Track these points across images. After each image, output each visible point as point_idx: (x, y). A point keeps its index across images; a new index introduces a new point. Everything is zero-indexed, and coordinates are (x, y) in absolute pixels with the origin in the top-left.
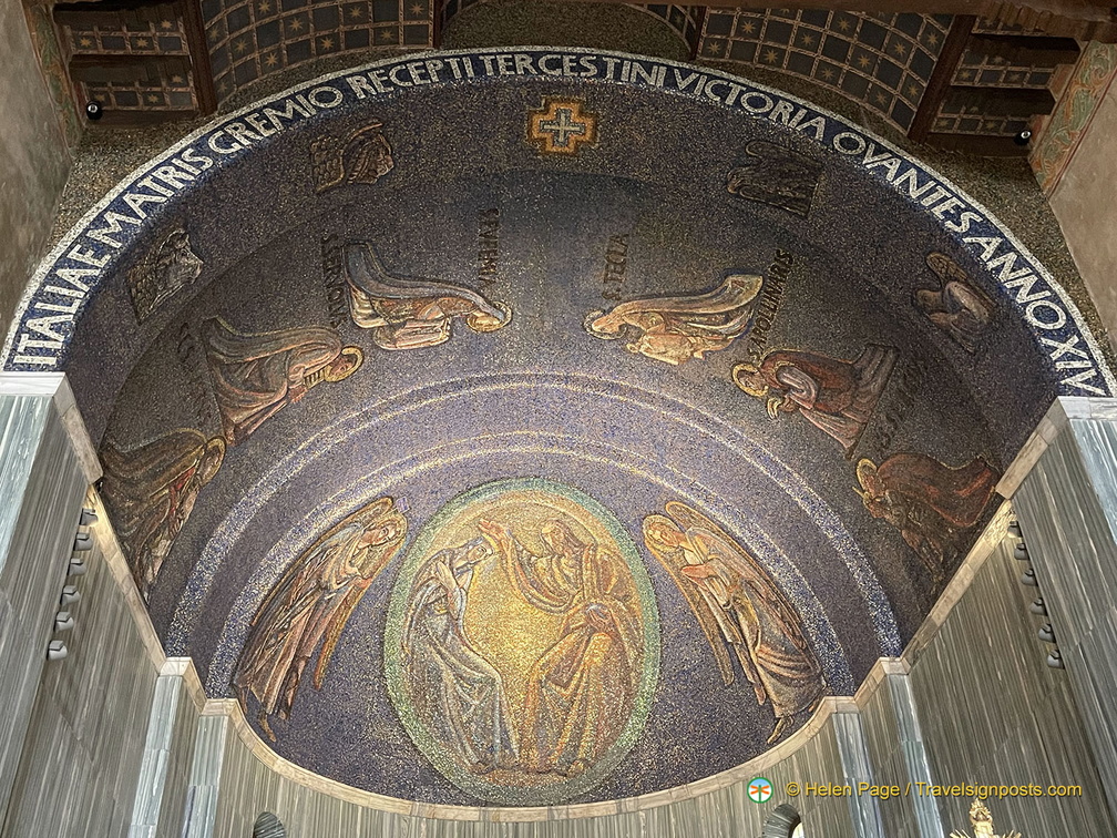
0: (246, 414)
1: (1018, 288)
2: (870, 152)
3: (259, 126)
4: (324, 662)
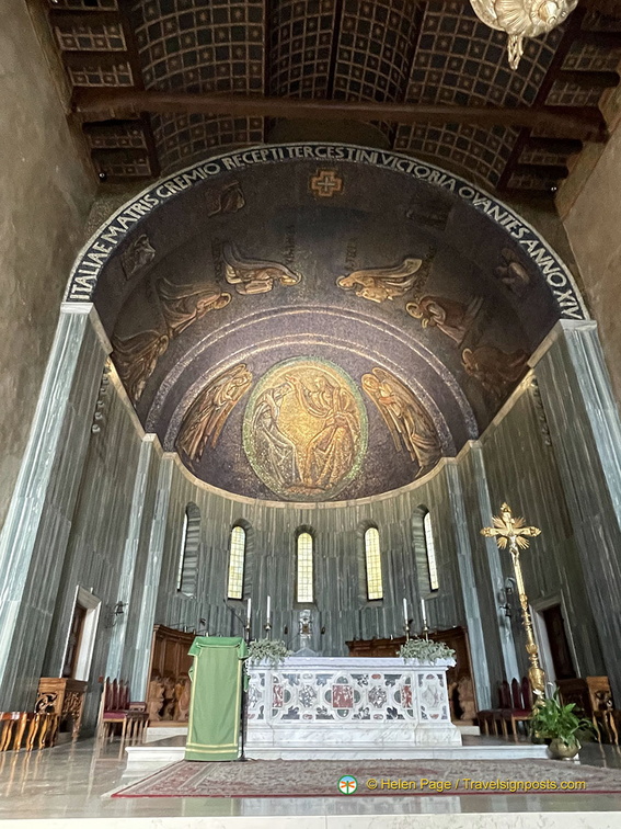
0: (178, 324)
1: (544, 267)
2: (477, 197)
3: (180, 184)
4: (216, 437)
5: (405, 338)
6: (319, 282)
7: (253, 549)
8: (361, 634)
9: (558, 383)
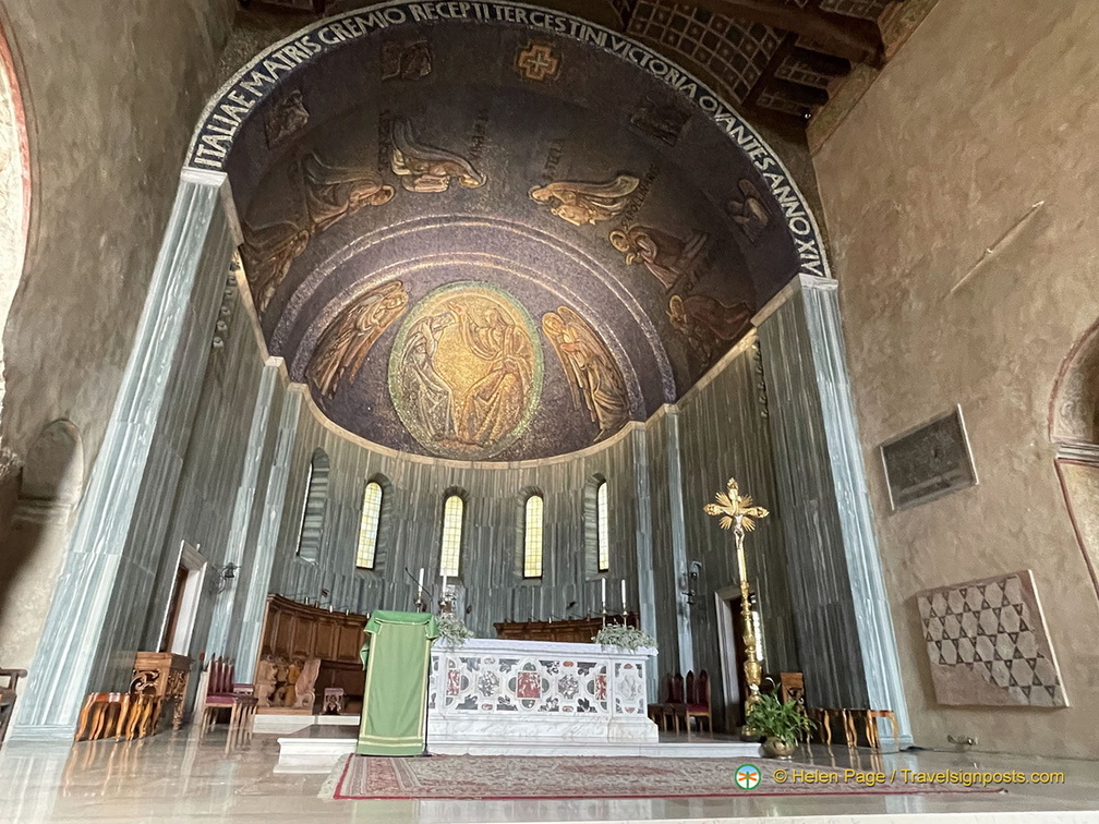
0: (323, 218)
1: (787, 208)
2: (719, 111)
3: (351, 28)
4: (355, 371)
5: (603, 273)
6: (507, 189)
7: (390, 511)
8: (513, 615)
9: (786, 347)
